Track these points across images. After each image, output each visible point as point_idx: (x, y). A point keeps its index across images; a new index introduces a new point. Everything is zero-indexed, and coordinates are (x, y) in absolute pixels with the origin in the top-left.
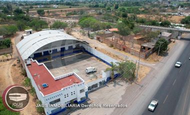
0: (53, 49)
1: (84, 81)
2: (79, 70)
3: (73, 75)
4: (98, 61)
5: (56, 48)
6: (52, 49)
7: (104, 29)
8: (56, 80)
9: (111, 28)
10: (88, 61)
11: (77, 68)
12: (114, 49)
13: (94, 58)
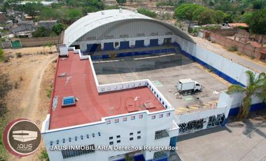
0: (122, 40)
1: (170, 108)
2: (162, 83)
3: (145, 87)
4: (207, 71)
5: (127, 40)
6: (119, 40)
7: (219, 22)
8: (100, 94)
9: (231, 22)
10: (184, 68)
11: (161, 80)
12: (240, 54)
13: (198, 65)
